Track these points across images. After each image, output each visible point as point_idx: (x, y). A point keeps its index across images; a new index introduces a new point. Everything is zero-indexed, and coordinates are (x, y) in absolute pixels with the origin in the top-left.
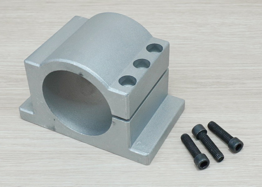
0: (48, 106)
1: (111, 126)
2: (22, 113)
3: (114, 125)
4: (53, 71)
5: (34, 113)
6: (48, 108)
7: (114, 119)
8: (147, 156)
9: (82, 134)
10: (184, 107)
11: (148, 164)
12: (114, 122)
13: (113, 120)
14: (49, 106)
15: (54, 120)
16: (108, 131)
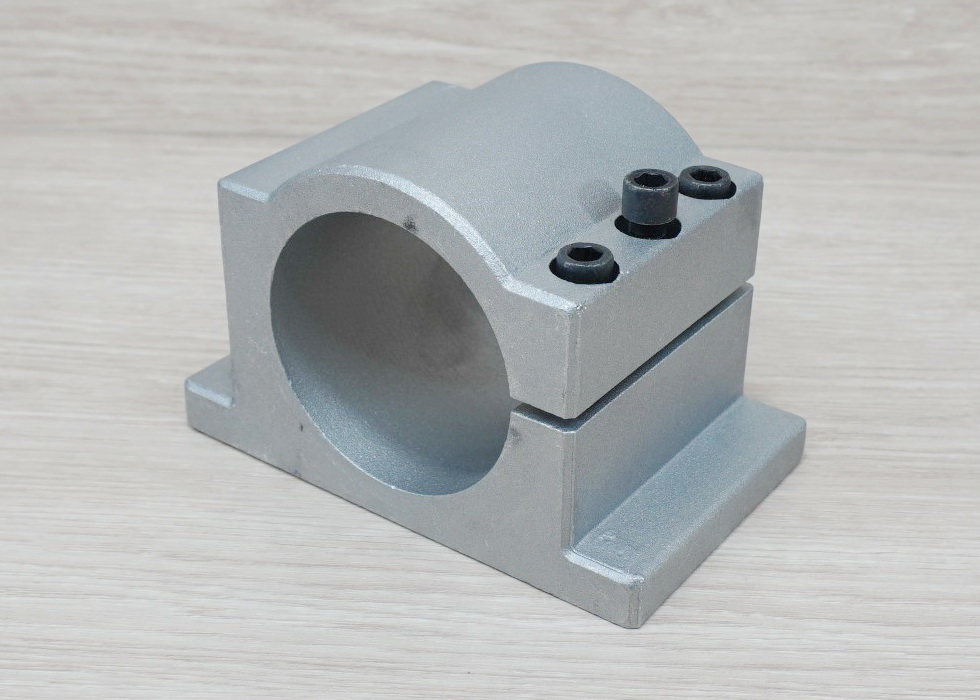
0: (283, 370)
1: (504, 451)
2: (193, 401)
3: (516, 443)
4: (312, 218)
5: (233, 401)
6: (285, 376)
7: (518, 419)
8: (633, 587)
9: (393, 487)
10: (801, 449)
11: (632, 624)
12: (515, 433)
13: (512, 423)
14: (287, 371)
15: (302, 427)
16: (492, 471)
